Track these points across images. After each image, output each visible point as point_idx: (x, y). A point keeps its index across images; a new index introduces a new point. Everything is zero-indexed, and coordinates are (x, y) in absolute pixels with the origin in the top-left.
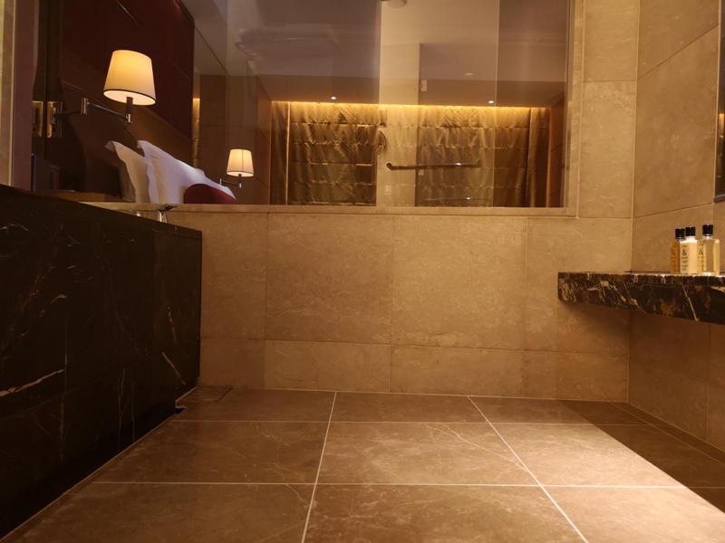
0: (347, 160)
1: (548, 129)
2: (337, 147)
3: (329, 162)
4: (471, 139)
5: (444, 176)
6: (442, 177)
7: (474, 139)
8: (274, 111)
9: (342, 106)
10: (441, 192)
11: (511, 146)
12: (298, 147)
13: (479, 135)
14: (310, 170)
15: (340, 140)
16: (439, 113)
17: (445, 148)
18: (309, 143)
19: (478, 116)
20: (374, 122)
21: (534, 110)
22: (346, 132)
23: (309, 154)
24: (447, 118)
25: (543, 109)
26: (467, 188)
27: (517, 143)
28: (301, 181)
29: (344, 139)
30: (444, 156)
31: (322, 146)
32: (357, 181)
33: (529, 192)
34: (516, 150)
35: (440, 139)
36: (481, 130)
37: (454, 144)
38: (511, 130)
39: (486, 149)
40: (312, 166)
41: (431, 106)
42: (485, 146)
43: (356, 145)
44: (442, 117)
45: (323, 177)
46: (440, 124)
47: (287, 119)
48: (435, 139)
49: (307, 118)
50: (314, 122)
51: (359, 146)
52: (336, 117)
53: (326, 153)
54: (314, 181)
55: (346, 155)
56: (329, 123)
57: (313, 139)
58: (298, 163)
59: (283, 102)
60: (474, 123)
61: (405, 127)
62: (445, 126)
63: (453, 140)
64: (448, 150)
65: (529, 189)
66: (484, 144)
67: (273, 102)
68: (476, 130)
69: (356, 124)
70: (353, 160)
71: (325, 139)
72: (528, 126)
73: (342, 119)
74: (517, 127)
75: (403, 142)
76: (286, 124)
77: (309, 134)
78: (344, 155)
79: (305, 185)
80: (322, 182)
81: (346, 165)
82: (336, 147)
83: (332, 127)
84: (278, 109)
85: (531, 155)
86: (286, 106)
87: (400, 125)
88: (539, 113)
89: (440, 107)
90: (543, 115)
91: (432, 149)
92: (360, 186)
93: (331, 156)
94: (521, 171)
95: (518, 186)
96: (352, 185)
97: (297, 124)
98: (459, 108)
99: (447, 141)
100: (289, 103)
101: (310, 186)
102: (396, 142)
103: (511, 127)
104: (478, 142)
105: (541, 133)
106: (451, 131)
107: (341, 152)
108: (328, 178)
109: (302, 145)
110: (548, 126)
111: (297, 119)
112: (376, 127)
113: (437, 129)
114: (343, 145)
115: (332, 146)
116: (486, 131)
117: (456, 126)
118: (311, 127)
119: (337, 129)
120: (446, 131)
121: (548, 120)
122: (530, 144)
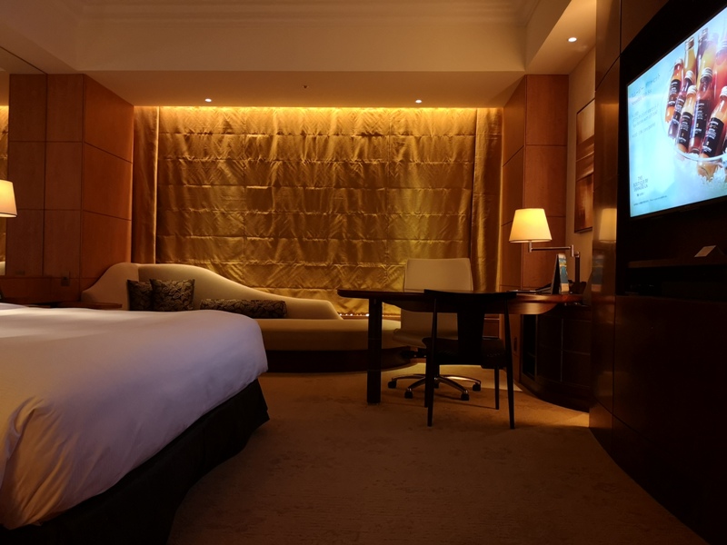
0: (233, 180)
1: (499, 137)
2: (222, 164)
3: (212, 184)
4: (398, 151)
5: (363, 200)
6: (360, 203)
7: (402, 151)
8: (138, 119)
9: (226, 111)
10: (359, 221)
11: (452, 160)
12: (170, 165)
13: (408, 146)
14: (187, 196)
15: (225, 156)
16: (354, 117)
17: (364, 164)
18: (185, 159)
19: (407, 121)
20: (269, 131)
21: (482, 112)
22: (232, 145)
23: (184, 174)
24: (366, 124)
25: (493, 110)
26: (393, 216)
27: (460, 155)
28: (175, 209)
29: (229, 153)
30: (362, 175)
31: (203, 163)
32: (249, 209)
33: (476, 220)
34: (459, 164)
35: (357, 152)
36: (411, 140)
37: (375, 158)
38: (451, 138)
39: (418, 165)
40: (190, 189)
41: (344, 109)
42: (419, 161)
43: (246, 161)
44: (359, 122)
45: (204, 203)
46: (356, 133)
47: (155, 130)
48: (349, 151)
49: (181, 128)
50: (191, 132)
51: (250, 162)
52: (220, 125)
53: (207, 172)
54: (192, 210)
55: (234, 174)
56: (211, 133)
57: (190, 154)
58: (170, 186)
59: (150, 108)
60: (402, 131)
61: (309, 137)
62: (363, 135)
63: (375, 153)
64: (367, 167)
65: (476, 217)
66: (416, 158)
67: (137, 109)
68: (404, 140)
69: (245, 133)
70: (243, 181)
71: (206, 154)
72: (474, 134)
73: (228, 128)
74: (458, 135)
75: (309, 156)
76: (153, 135)
77: (184, 147)
78: (230, 175)
79: (181, 215)
80: (202, 210)
81: (233, 188)
82: (220, 165)
83: (214, 138)
84: (143, 116)
85: (478, 171)
86: (154, 112)
87: (303, 134)
88: (488, 116)
89: (355, 110)
90: (493, 118)
91: (346, 165)
92: (253, 215)
93: (213, 176)
94: (466, 193)
95: (462, 212)
96: (242, 214)
97: (168, 135)
98: (380, 110)
99: (366, 155)
100: (158, 108)
101: (187, 215)
102: (299, 156)
103: (451, 134)
104: (407, 155)
105: (491, 141)
106: (370, 140)
107: (227, 171)
108: (211, 206)
109: (176, 162)
110: (500, 132)
111: (168, 128)
112: (271, 137)
113: (353, 138)
114: (229, 162)
115: (214, 163)
116: (418, 140)
117: (377, 135)
118: (187, 139)
119: (220, 141)
120: (364, 141)
121: (500, 125)
122: (477, 157)
